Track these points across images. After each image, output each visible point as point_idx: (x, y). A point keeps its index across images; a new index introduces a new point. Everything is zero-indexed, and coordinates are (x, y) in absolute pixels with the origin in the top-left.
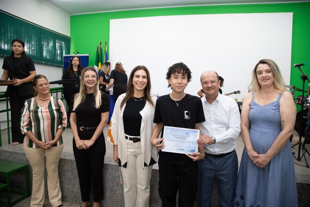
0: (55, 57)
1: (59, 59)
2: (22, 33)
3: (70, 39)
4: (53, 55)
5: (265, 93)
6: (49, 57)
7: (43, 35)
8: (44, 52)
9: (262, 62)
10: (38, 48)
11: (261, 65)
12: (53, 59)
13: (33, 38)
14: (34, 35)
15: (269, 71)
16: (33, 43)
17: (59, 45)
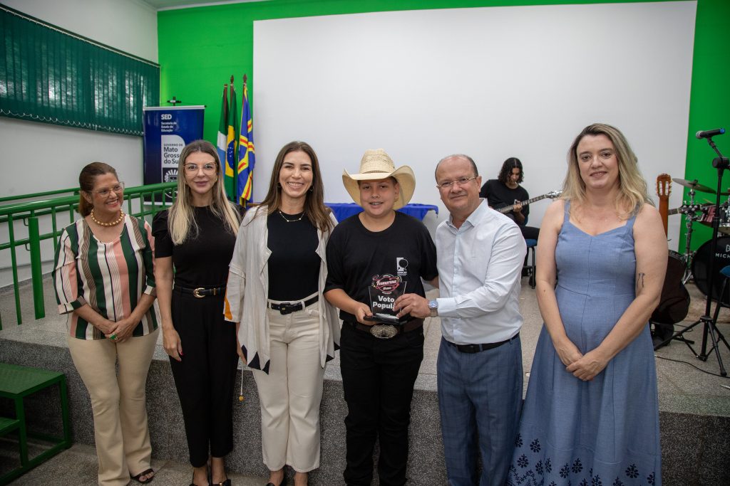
0: (123, 112)
1: (134, 118)
2: (41, 57)
3: (159, 68)
4: (119, 110)
5: (597, 205)
6: (109, 115)
7: (91, 61)
8: (96, 102)
9: (592, 131)
10: (80, 91)
11: (587, 138)
12: (119, 119)
13: (68, 68)
14: (72, 60)
15: (607, 152)
16: (69, 79)
17: (132, 83)
